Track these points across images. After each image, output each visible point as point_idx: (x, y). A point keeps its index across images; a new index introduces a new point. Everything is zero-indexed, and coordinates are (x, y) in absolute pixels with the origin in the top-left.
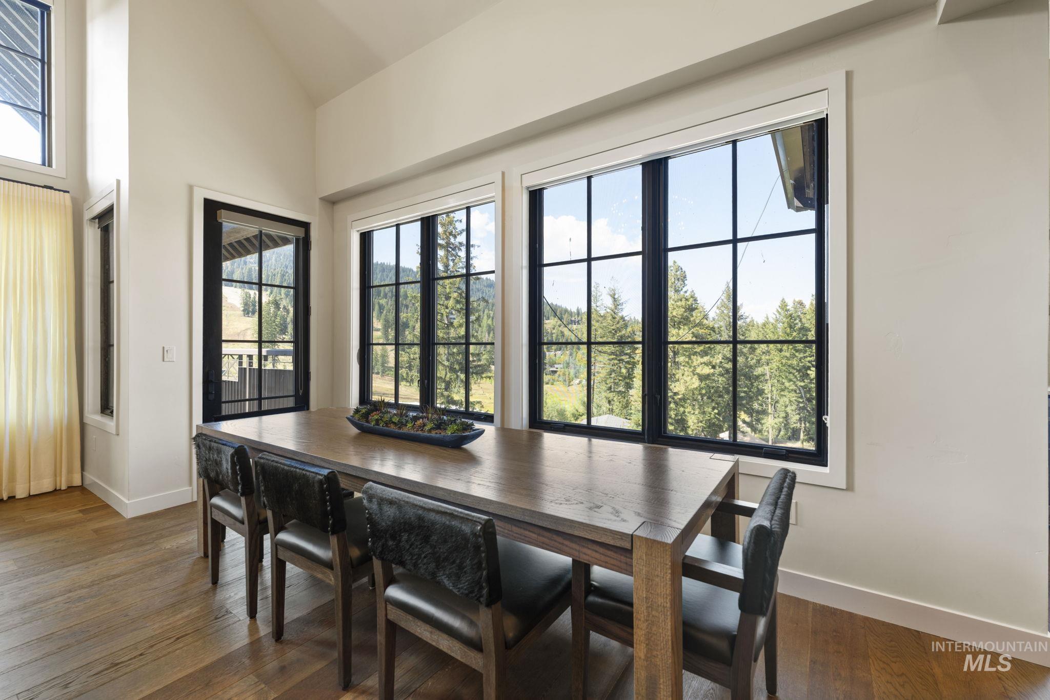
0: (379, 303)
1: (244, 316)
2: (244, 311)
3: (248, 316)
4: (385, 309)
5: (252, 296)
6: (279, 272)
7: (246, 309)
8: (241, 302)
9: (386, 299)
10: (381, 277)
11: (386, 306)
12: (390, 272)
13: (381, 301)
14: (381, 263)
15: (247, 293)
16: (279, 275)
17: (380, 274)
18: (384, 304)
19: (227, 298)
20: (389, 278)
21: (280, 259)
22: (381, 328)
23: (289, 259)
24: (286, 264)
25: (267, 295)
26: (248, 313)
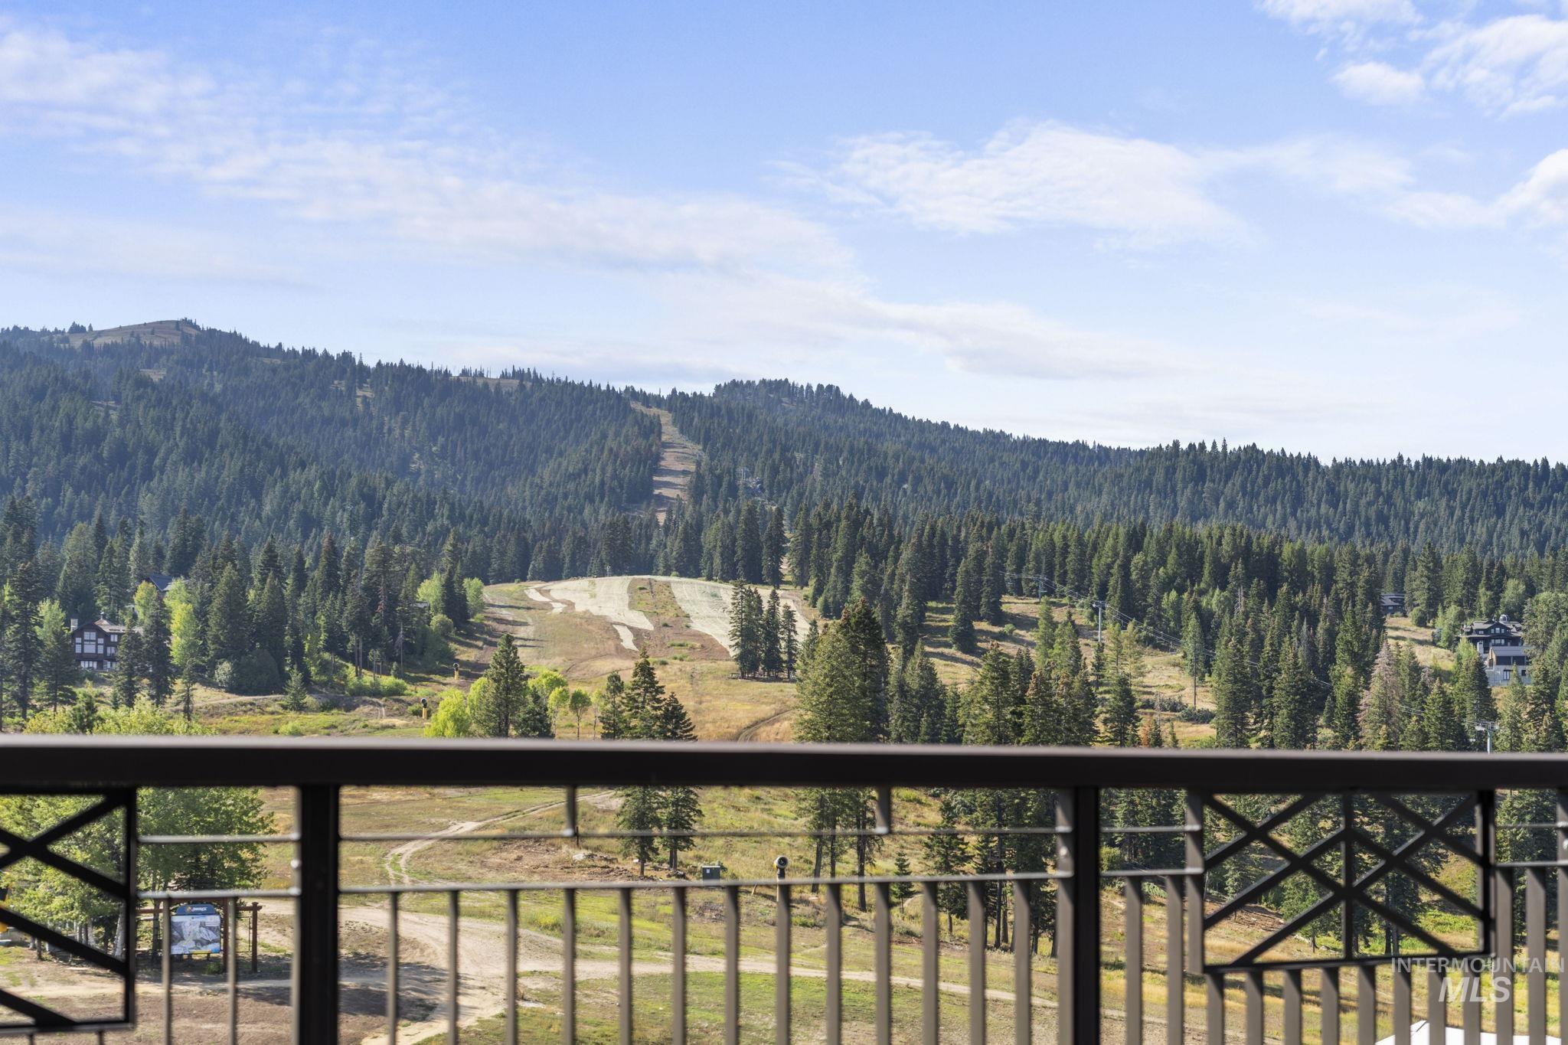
0: (1197, 607)
1: (743, 677)
2: (740, 658)
3: (754, 678)
4: (1225, 630)
5: (766, 606)
6: (843, 514)
7: (750, 652)
8: (730, 628)
9: (1224, 588)
10: (1191, 502)
12: (1228, 477)
14: (1191, 446)
15: (749, 594)
16: (843, 523)
17: (1188, 492)
19: (688, 616)
20: (1222, 505)
21: (838, 466)
22: (1212, 708)
23: (865, 466)
24: (857, 482)
25: (806, 598)
26: (753, 668)
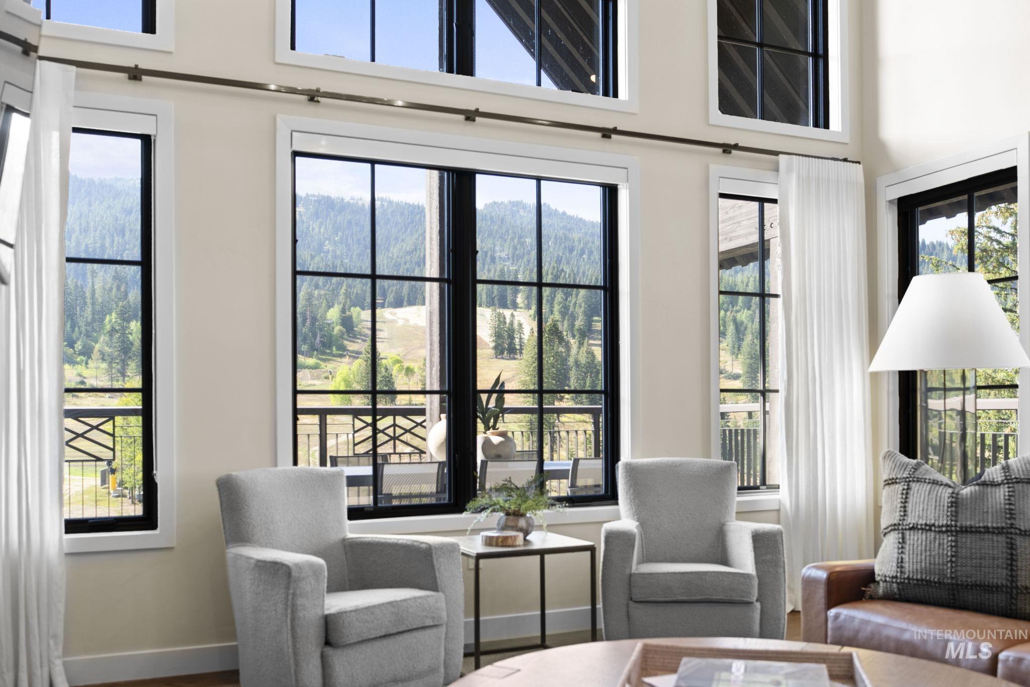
0: (735, 320)
1: (496, 358)
2: (495, 348)
3: (502, 358)
4: (749, 331)
5: (508, 321)
6: (550, 272)
7: (500, 345)
8: (490, 332)
9: (749, 309)
11: (749, 325)
13: (739, 316)
15: (499, 314)
18: (745, 321)
22: (741, 372)
23: (563, 246)
25: (530, 316)
26: (502, 353)
